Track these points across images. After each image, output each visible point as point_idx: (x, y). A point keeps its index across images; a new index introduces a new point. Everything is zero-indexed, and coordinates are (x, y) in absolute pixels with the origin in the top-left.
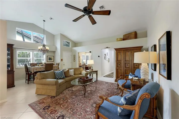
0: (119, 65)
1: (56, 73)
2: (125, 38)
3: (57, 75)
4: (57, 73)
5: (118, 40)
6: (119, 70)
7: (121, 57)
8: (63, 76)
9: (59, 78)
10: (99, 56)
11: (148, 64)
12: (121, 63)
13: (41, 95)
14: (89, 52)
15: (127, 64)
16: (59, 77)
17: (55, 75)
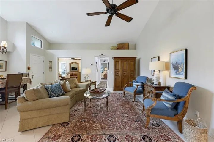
0: (118, 74)
1: (48, 88)
2: (119, 47)
3: (52, 91)
4: (52, 88)
5: (113, 48)
6: (117, 79)
7: (119, 66)
8: (62, 92)
9: (56, 96)
10: (92, 65)
11: (159, 71)
12: (119, 72)
13: (30, 130)
14: (71, 58)
15: (124, 73)
16: (56, 94)
17: (48, 93)
